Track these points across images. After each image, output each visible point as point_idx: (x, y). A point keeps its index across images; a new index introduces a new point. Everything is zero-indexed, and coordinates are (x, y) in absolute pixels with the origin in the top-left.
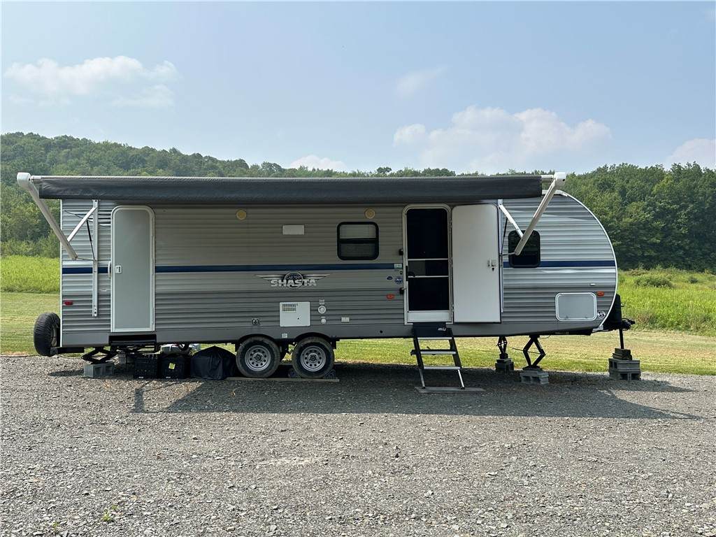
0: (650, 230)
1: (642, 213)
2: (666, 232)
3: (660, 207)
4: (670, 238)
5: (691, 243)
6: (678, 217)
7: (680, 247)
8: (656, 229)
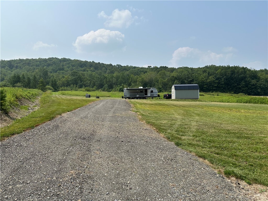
0: (215, 83)
1: (213, 78)
2: (219, 83)
3: (217, 77)
4: (219, 85)
5: (225, 86)
6: (222, 79)
7: (222, 87)
8: (216, 82)
